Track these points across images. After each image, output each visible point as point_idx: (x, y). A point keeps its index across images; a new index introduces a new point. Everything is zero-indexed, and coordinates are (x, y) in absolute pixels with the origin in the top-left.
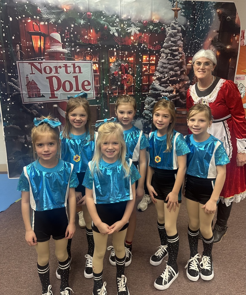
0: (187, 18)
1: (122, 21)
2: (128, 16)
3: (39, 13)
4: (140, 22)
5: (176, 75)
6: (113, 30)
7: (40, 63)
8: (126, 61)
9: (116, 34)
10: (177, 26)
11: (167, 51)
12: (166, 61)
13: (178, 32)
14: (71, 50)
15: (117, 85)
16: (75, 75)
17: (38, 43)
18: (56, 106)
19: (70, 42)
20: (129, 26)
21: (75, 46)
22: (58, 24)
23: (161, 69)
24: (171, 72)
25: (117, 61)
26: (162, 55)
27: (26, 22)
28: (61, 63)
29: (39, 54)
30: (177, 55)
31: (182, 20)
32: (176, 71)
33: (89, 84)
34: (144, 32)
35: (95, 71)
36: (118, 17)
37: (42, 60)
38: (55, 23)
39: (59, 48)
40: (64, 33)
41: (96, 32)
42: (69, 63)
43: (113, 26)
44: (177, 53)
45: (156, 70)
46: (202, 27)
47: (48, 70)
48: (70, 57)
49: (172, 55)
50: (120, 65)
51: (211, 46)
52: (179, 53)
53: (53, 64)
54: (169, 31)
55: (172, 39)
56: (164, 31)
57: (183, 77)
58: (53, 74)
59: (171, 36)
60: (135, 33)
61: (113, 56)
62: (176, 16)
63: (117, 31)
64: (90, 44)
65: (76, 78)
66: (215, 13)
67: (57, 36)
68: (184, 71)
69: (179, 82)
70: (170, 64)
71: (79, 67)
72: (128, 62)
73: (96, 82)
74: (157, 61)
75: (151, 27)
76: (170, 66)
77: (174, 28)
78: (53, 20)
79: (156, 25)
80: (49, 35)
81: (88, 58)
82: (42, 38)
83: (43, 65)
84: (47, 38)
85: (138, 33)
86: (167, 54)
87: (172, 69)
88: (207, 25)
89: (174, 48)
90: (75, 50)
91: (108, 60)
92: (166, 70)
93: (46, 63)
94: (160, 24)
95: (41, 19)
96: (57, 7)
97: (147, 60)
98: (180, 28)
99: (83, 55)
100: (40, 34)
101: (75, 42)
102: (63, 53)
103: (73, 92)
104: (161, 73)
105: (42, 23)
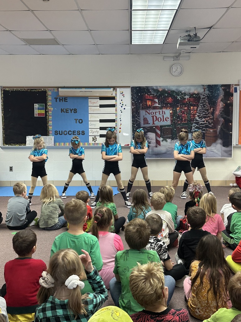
0: (209, 92)
1: (182, 94)
2: (184, 92)
3: (150, 92)
4: (190, 94)
5: (206, 114)
6: (179, 97)
7: (149, 111)
8: (184, 109)
9: (180, 99)
10: (205, 94)
11: (201, 104)
12: (201, 109)
13: (206, 97)
14: (162, 106)
15: (180, 118)
16: (163, 115)
17: (149, 103)
18: (154, 127)
19: (162, 102)
20: (185, 95)
21: (163, 104)
22: (157, 96)
23: (199, 112)
24: (204, 113)
25: (180, 109)
26: (199, 106)
27: (145, 95)
28: (158, 111)
29: (149, 107)
30: (206, 106)
31: (207, 92)
32: (205, 113)
33: (168, 118)
34: (191, 97)
35: (171, 113)
36: (181, 92)
37: (150, 109)
38: (156, 95)
39: (157, 105)
40: (159, 99)
41: (172, 98)
42: (161, 111)
43: (178, 96)
44: (206, 105)
45: (197, 112)
46: (216, 95)
47: (152, 113)
48: (161, 108)
49: (203, 106)
50: (181, 110)
51: (221, 102)
52: (207, 105)
53: (154, 111)
54: (202, 97)
55: (203, 100)
56: (200, 97)
57: (209, 115)
58: (154, 115)
59: (203, 98)
60: (188, 98)
61: (179, 107)
62: (204, 91)
63: (180, 98)
64: (169, 103)
65: (163, 116)
66: (221, 89)
67: (157, 100)
68: (210, 112)
69: (207, 117)
70: (203, 110)
71: (165, 112)
72: (185, 109)
73: (171, 118)
74: (197, 109)
75: (194, 96)
76: (203, 111)
77: (204, 96)
78: (155, 95)
79: (196, 94)
80: (153, 100)
81: (168, 108)
82: (151, 101)
83: (150, 112)
84: (153, 101)
85: (189, 98)
86: (201, 106)
87: (204, 112)
88: (218, 94)
89: (204, 103)
90: (163, 105)
91: (176, 109)
92: (201, 112)
93: (151, 111)
94: (198, 94)
95: (151, 94)
96: (157, 90)
97: (193, 109)
98: (206, 95)
99: (166, 107)
100: (150, 100)
101: (163, 102)
102: (158, 107)
103: (161, 122)
104: (199, 113)
105: (151, 96)
